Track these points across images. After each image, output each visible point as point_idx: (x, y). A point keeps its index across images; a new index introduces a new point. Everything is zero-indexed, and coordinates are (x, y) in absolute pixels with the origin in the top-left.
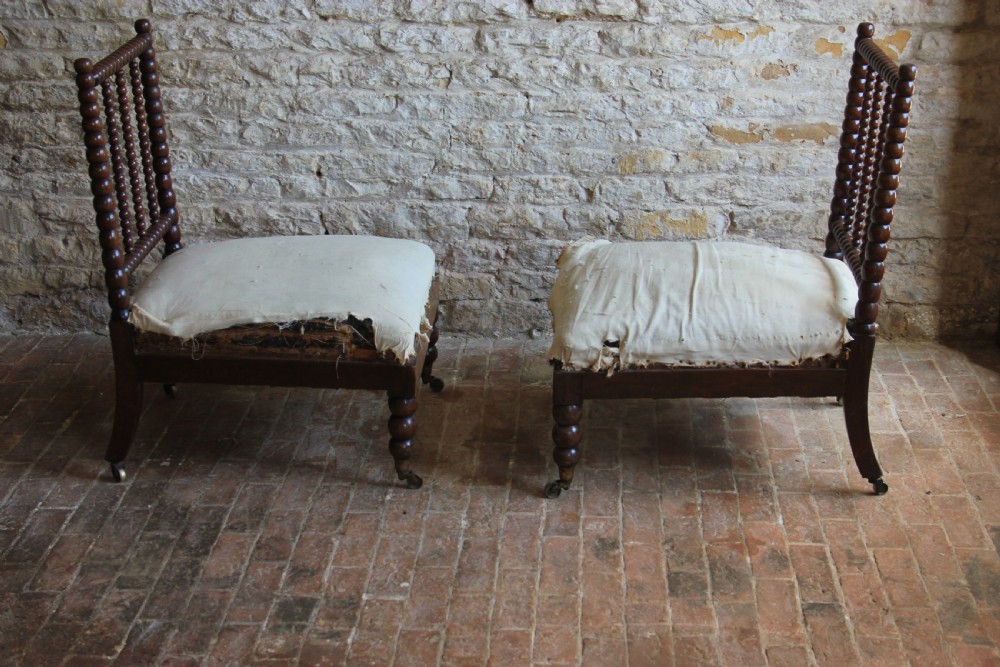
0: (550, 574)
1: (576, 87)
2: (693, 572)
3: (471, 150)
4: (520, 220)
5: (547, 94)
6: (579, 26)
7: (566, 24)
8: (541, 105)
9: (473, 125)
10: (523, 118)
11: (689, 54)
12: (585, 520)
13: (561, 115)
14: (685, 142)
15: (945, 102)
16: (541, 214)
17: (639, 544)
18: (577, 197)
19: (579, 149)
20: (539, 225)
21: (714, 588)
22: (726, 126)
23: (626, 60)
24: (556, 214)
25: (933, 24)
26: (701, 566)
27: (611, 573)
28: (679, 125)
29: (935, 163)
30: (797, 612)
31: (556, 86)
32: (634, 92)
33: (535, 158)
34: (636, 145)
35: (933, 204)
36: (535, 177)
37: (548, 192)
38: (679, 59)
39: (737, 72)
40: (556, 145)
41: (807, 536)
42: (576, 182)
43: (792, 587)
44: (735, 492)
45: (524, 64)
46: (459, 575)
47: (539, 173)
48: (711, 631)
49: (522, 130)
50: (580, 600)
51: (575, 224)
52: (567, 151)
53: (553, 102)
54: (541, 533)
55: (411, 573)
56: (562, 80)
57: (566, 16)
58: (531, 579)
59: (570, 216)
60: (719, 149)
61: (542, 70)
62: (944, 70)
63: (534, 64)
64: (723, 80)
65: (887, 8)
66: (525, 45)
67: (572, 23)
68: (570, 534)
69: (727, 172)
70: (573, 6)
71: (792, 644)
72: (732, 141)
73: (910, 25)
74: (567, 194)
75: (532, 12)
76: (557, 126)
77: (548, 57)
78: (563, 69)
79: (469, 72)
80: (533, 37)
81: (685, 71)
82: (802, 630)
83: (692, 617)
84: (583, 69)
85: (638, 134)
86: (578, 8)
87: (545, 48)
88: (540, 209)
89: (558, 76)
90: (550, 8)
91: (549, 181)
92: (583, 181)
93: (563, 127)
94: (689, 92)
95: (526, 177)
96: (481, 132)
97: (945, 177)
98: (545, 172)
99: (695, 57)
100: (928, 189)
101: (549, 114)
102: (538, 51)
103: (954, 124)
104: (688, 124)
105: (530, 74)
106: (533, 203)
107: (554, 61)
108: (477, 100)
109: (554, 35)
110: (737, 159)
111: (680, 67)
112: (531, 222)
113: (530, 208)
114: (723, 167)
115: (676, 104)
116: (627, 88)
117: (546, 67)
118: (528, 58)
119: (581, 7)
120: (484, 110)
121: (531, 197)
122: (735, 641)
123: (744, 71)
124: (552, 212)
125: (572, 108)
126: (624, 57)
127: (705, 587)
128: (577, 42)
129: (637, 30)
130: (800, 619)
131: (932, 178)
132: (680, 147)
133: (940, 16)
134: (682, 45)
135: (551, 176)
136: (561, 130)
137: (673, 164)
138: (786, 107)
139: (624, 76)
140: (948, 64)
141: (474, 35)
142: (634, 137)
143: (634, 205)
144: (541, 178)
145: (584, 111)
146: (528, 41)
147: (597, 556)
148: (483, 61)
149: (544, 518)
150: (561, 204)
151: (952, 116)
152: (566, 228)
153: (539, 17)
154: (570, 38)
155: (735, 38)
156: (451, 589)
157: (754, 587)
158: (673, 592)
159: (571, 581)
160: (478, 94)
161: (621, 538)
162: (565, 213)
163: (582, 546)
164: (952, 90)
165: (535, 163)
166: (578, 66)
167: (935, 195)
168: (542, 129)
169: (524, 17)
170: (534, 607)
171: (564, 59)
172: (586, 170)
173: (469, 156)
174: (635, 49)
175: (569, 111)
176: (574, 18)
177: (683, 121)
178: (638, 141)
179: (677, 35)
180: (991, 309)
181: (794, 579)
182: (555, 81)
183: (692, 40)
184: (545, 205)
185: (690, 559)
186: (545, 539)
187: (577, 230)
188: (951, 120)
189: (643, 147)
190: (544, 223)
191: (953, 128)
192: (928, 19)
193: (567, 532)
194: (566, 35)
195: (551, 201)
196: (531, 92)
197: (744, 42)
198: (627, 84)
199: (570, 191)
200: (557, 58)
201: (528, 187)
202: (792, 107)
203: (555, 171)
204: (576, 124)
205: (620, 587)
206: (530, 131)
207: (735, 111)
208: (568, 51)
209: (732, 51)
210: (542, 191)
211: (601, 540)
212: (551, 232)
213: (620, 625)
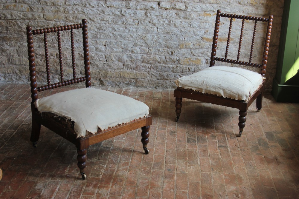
0: (159, 138)
1: (169, 26)
2: (193, 138)
3: (143, 41)
4: (154, 59)
5: (162, 28)
6: (171, 11)
7: (168, 10)
8: (161, 30)
9: (144, 35)
10: (156, 33)
11: (198, 19)
12: (168, 127)
13: (166, 33)
14: (196, 41)
15: (260, 33)
16: (160, 58)
17: (181, 132)
18: (169, 54)
19: (170, 42)
20: (159, 60)
21: (198, 141)
22: (206, 37)
23: (182, 20)
24: (163, 58)
25: (258, 14)
26: (195, 137)
27: (174, 138)
28: (195, 36)
29: (257, 48)
30: (217, 147)
31: (165, 26)
32: (184, 28)
33: (159, 44)
34: (184, 41)
35: (257, 59)
36: (159, 48)
37: (162, 52)
38: (195, 20)
39: (209, 24)
40: (164, 41)
41: (221, 132)
42: (169, 50)
43: (217, 142)
44: (205, 123)
45: (157, 20)
46: (137, 137)
48: (197, 150)
49: (156, 36)
50: (166, 143)
51: (168, 60)
52: (167, 42)
53: (164, 30)
54: (157, 129)
55: (126, 136)
56: (166, 24)
57: (168, 9)
58: (154, 138)
59: (167, 58)
60: (204, 43)
61: (161, 22)
62: (260, 25)
63: (160, 20)
64: (206, 26)
65: (247, 10)
66: (157, 15)
67: (169, 10)
68: (164, 130)
69: (206, 49)
70: (170, 6)
71: (215, 153)
72: (208, 41)
73: (252, 14)
74: (166, 53)
75: (159, 7)
76: (165, 36)
77: (163, 19)
78: (167, 22)
79: (143, 21)
80: (159, 13)
81: (197, 23)
82: (218, 150)
83: (192, 147)
84: (172, 22)
85: (185, 38)
86: (171, 7)
87: (162, 16)
88: (160, 56)
89: (165, 23)
90: (164, 6)
91: (162, 49)
92: (170, 50)
93: (166, 36)
94: (197, 29)
95: (156, 48)
96: (146, 37)
97: (260, 52)
98: (161, 47)
99: (199, 20)
100: (255, 55)
101: (163, 33)
102: (161, 17)
103: (262, 39)
104: (197, 36)
105: (158, 23)
106: (158, 55)
107: (164, 20)
108: (145, 29)
109: (165, 13)
110: (209, 45)
111: (195, 22)
112: (157, 59)
113: (157, 56)
114: (205, 47)
115: (194, 31)
116: (182, 27)
117: (162, 21)
118: (158, 19)
119: (171, 6)
120: (146, 31)
121: (157, 53)
122: (202, 152)
123: (211, 24)
124: (162, 57)
125: (168, 31)
126: (182, 19)
127: (196, 141)
128: (170, 15)
129: (185, 13)
130: (218, 148)
131: (256, 52)
132: (195, 42)
133: (259, 12)
134: (196, 17)
135: (163, 48)
136: (165, 37)
137: (193, 46)
138: (221, 33)
139: (182, 24)
140: (261, 24)
141: (145, 12)
142: (184, 39)
143: (183, 56)
144: (160, 49)
145: (171, 32)
146: (158, 14)
147: (170, 134)
148: (147, 19)
149: (158, 126)
150: (165, 55)
151: (262, 37)
152: (166, 61)
153: (161, 8)
154: (169, 14)
155: (209, 16)
156: (135, 140)
157: (207, 142)
158: (188, 142)
159: (164, 139)
160: (145, 27)
161: (176, 131)
162: (166, 58)
163: (167, 132)
164: (262, 30)
165: (159, 45)
166: (170, 21)
167: (257, 56)
168: (161, 36)
169: (158, 8)
170: (155, 144)
171: (167, 19)
172: (171, 47)
173: (142, 42)
174: (184, 17)
175: (168, 32)
176: (170, 9)
177: (196, 36)
178: (184, 40)
179: (195, 14)
180: (270, 85)
181: (217, 140)
182: (165, 25)
183: (199, 15)
184: (161, 55)
185: (192, 136)
186: (158, 130)
187: (168, 62)
188: (261, 38)
189: (186, 42)
190: (160, 60)
191: (262, 40)
192: (256, 13)
193: (163, 129)
194: (168, 13)
195: (162, 54)
196: (158, 27)
197: (211, 17)
198: (182, 26)
199: (167, 52)
200: (165, 19)
201: (157, 51)
202: (223, 33)
203: (163, 47)
204: (169, 36)
205: (175, 141)
206: (158, 37)
207: (209, 34)
208: (168, 17)
209: (208, 19)
210: (160, 52)
211: (171, 131)
212: (162, 62)
213: (175, 148)
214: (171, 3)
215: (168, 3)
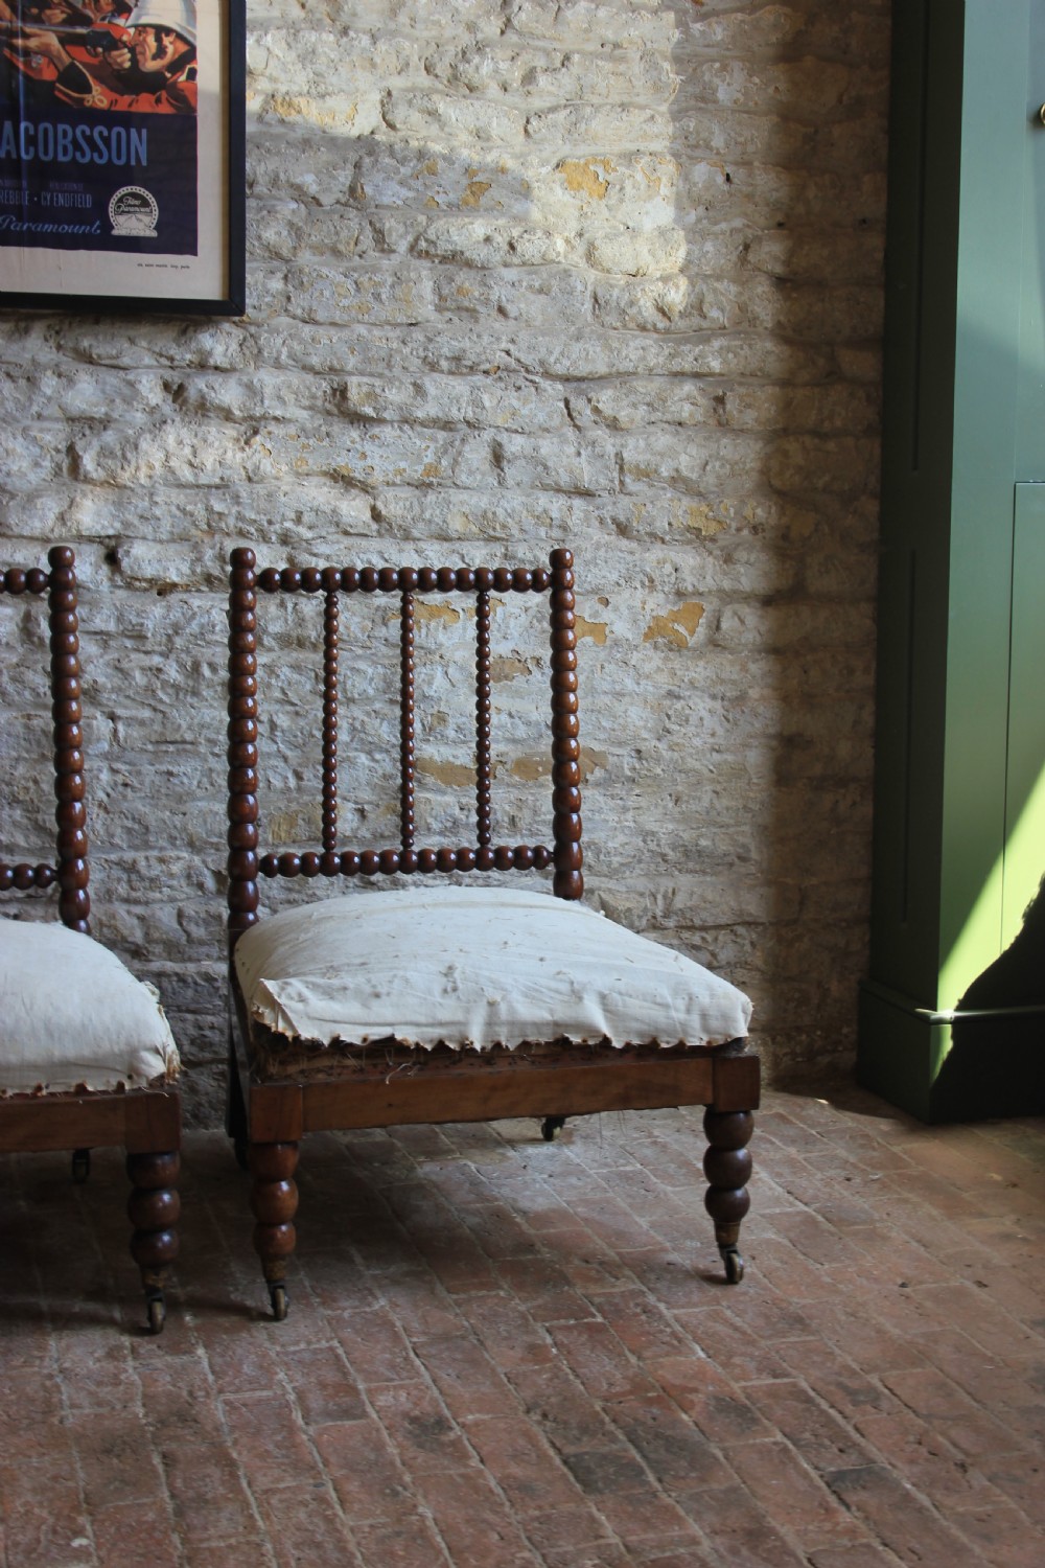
0: (353, 1487)
1: (194, 701)
2: (605, 1450)
3: (18, 813)
4: (105, 930)
5: (146, 714)
6: (196, 602)
7: (174, 598)
8: (135, 732)
9: (21, 770)
10: (106, 756)
11: (375, 643)
12: (369, 1391)
13: (171, 748)
14: (374, 787)
15: (761, 709)
16: (141, 918)
17: (486, 1417)
18: (201, 886)
19: (202, 804)
20: (138, 936)
21: (655, 1470)
22: (437, 758)
23: (273, 655)
24: (166, 916)
25: (735, 592)
26: (614, 1440)
27: (462, 1470)
28: (363, 759)
29: (751, 805)
30: (819, 1488)
31: (161, 701)
32: (289, 708)
33: (129, 824)
34: (295, 794)
35: (753, 869)
36: (129, 856)
37: (152, 880)
38: (360, 652)
39: (450, 671)
40: (164, 801)
41: (760, 1371)
42: (197, 860)
43: (785, 1450)
44: (600, 1319)
45: (107, 664)
46: (179, 1512)
47: (136, 848)
48: (694, 1541)
49: (105, 776)
50: (430, 1523)
51: (198, 932)
52: (183, 808)
53: (157, 727)
54: (300, 1422)
55: (83, 1520)
56: (170, 691)
57: (174, 586)
58: (322, 1500)
59: (190, 919)
60: (428, 795)
61: (137, 674)
62: (755, 661)
63: (125, 665)
64: (430, 683)
65: (668, 568)
66: (107, 634)
67: (185, 596)
68: (355, 1417)
69: (441, 833)
70: (185, 569)
71: (846, 1542)
72: (448, 783)
73: (701, 594)
74: (183, 882)
75: (118, 578)
76: (164, 768)
77: (147, 653)
78: (173, 673)
79: (14, 680)
80: (120, 619)
81: (370, 671)
82: (845, 1518)
83: (647, 1523)
84: (206, 671)
85: (298, 776)
86: (194, 572)
87: (140, 637)
88: (139, 910)
89: (165, 683)
90: (149, 571)
91: (153, 862)
92: (209, 860)
93: (175, 770)
94: (377, 706)
95: (113, 857)
96: (36, 782)
97: (766, 828)
98: (147, 846)
99: (383, 648)
100: (743, 846)
101: (150, 747)
102: (129, 643)
103: (774, 743)
104: (378, 756)
105: (117, 681)
106: (127, 901)
107: (157, 660)
108: (27, 727)
109: (155, 615)
110: (457, 811)
111: (362, 665)
112: (126, 932)
113: (121, 909)
114: (435, 826)
115: (358, 725)
116: (278, 701)
117: (143, 669)
118: (112, 655)
119: (199, 570)
120: (39, 743)
121: (122, 889)
122: (745, 1552)
123: (462, 668)
124: (159, 913)
125: (189, 736)
126: (270, 650)
127: (642, 1472)
128: (194, 627)
129: (290, 606)
130: (833, 1500)
131: (746, 828)
132: (366, 795)
133: (743, 580)
134: (363, 630)
135: (155, 853)
136: (170, 774)
137: (355, 825)
138: (528, 724)
139: (273, 681)
140: (759, 652)
141: (18, 619)
142: (292, 782)
143: (295, 896)
144: (140, 856)
145: (209, 741)
146: (112, 627)
147: (420, 1446)
148: (36, 662)
149: (292, 1397)
150: (172, 900)
151: (771, 731)
152: (184, 939)
153: (129, 586)
154: (182, 621)
155: (446, 617)
156: (176, 1538)
157: (722, 1459)
158: (588, 1486)
159: (395, 1493)
160: (29, 717)
161: (447, 1413)
162: (180, 915)
163: (385, 1433)
164: (766, 692)
165: (129, 831)
166: (196, 666)
167: (754, 855)
168: (139, 773)
169: (105, 587)
170: (352, 1547)
171: (173, 656)
172: (215, 840)
173: (15, 824)
174: (289, 636)
175: (184, 742)
176: (187, 589)
177: (369, 753)
178: (299, 789)
179: (354, 614)
180: (845, 1030)
181: (779, 1437)
182: (160, 694)
183: (378, 620)
184: (147, 903)
185: (584, 1430)
186: (311, 1430)
187: (202, 943)
188: (770, 737)
189: (306, 798)
190: (147, 934)
191: (773, 749)
192: (727, 585)
193: (347, 1413)
194: (176, 615)
195: (158, 895)
196: (119, 712)
197: (460, 624)
198: (278, 694)
199: (189, 876)
200: (162, 654)
201: (117, 872)
202: (538, 724)
203: (162, 843)
204: (197, 763)
205: (491, 1491)
206: (120, 779)
207: (451, 733)
208: (179, 642)
209: (442, 637)
210: (142, 878)
211: (414, 1420)
212: (158, 949)
213: (526, 1554)
214: (196, 547)
215: (172, 548)
